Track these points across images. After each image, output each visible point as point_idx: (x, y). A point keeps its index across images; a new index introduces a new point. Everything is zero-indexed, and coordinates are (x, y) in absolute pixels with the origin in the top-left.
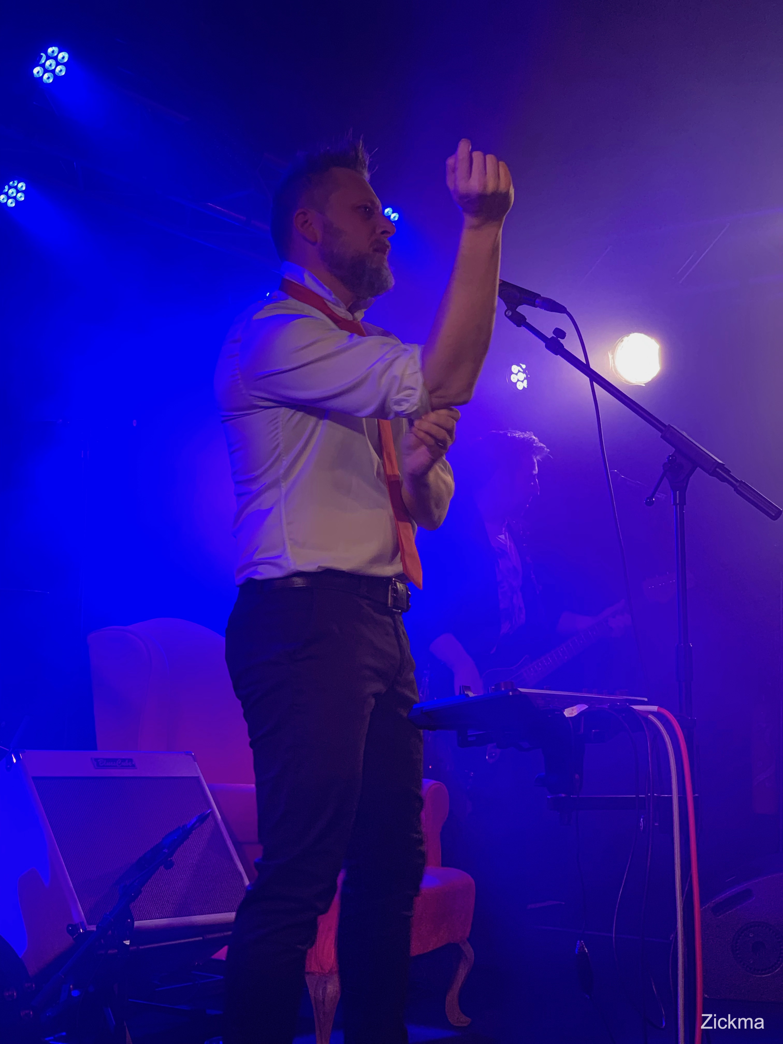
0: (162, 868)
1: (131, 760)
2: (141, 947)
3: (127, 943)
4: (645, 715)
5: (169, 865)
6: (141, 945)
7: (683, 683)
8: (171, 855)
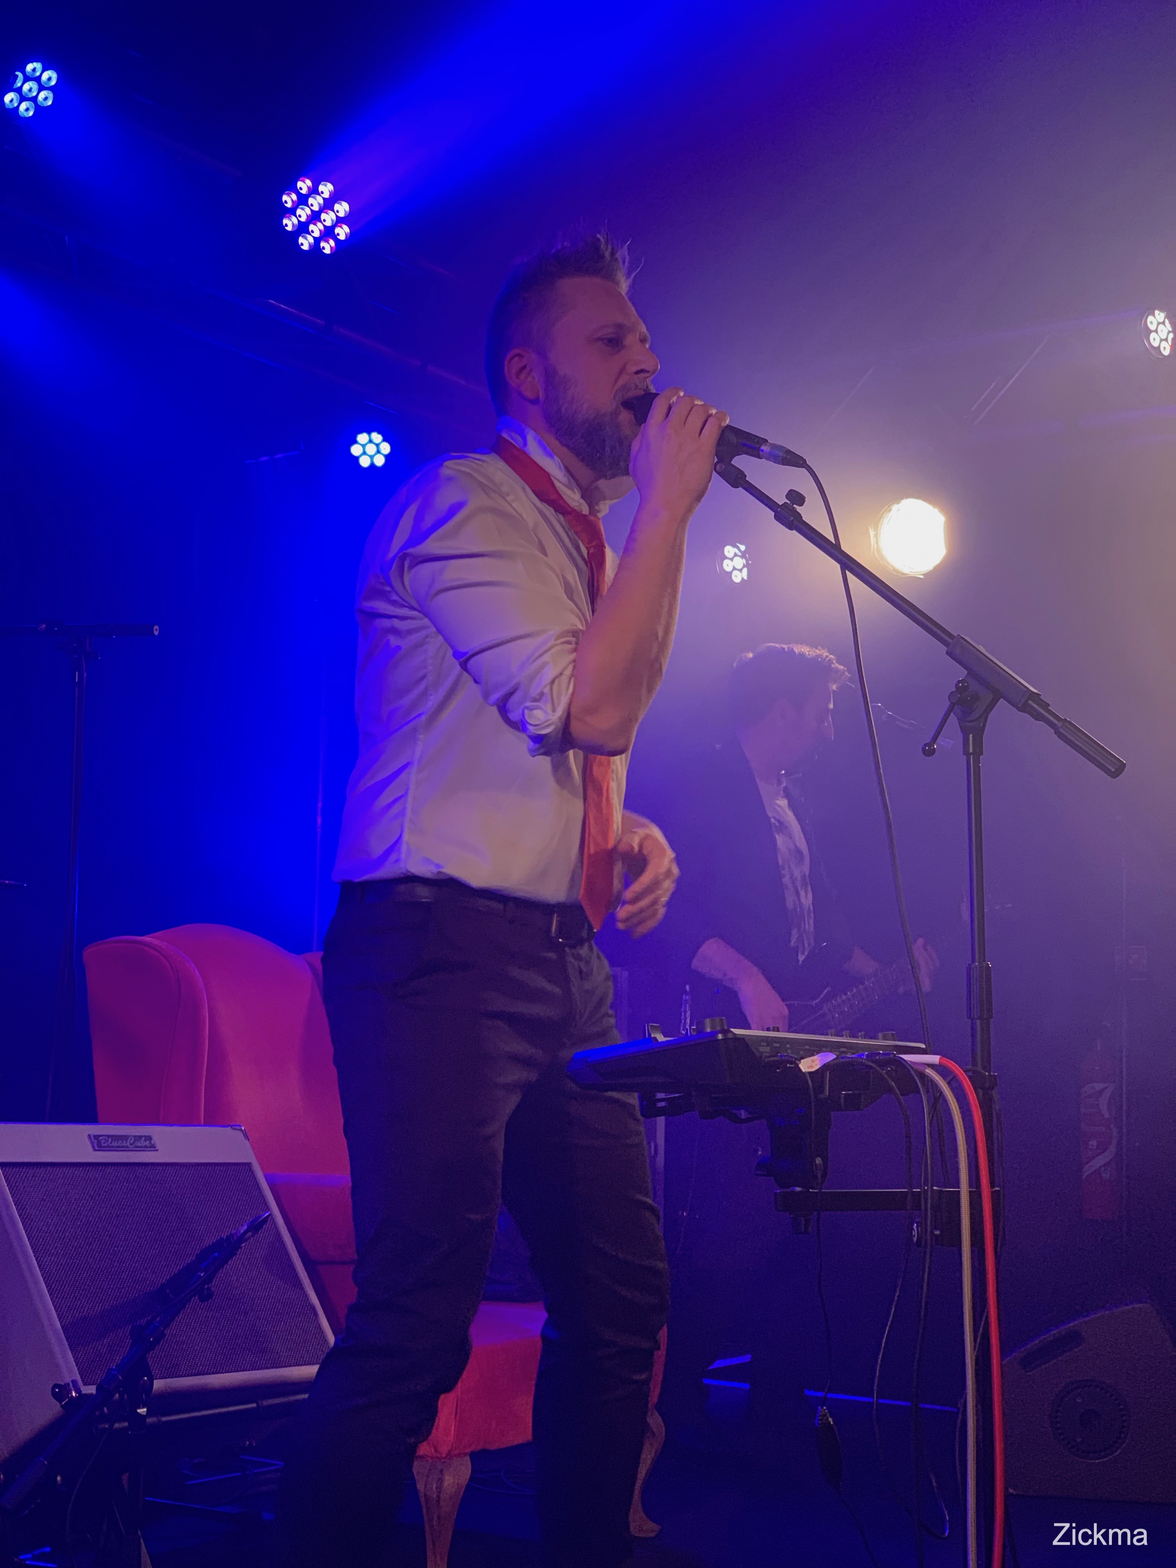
0: (196, 1299)
1: (149, 1138)
2: (164, 1419)
3: (142, 1411)
4: (920, 1068)
5: (206, 1296)
6: (164, 1416)
7: (978, 1022)
8: (209, 1279)
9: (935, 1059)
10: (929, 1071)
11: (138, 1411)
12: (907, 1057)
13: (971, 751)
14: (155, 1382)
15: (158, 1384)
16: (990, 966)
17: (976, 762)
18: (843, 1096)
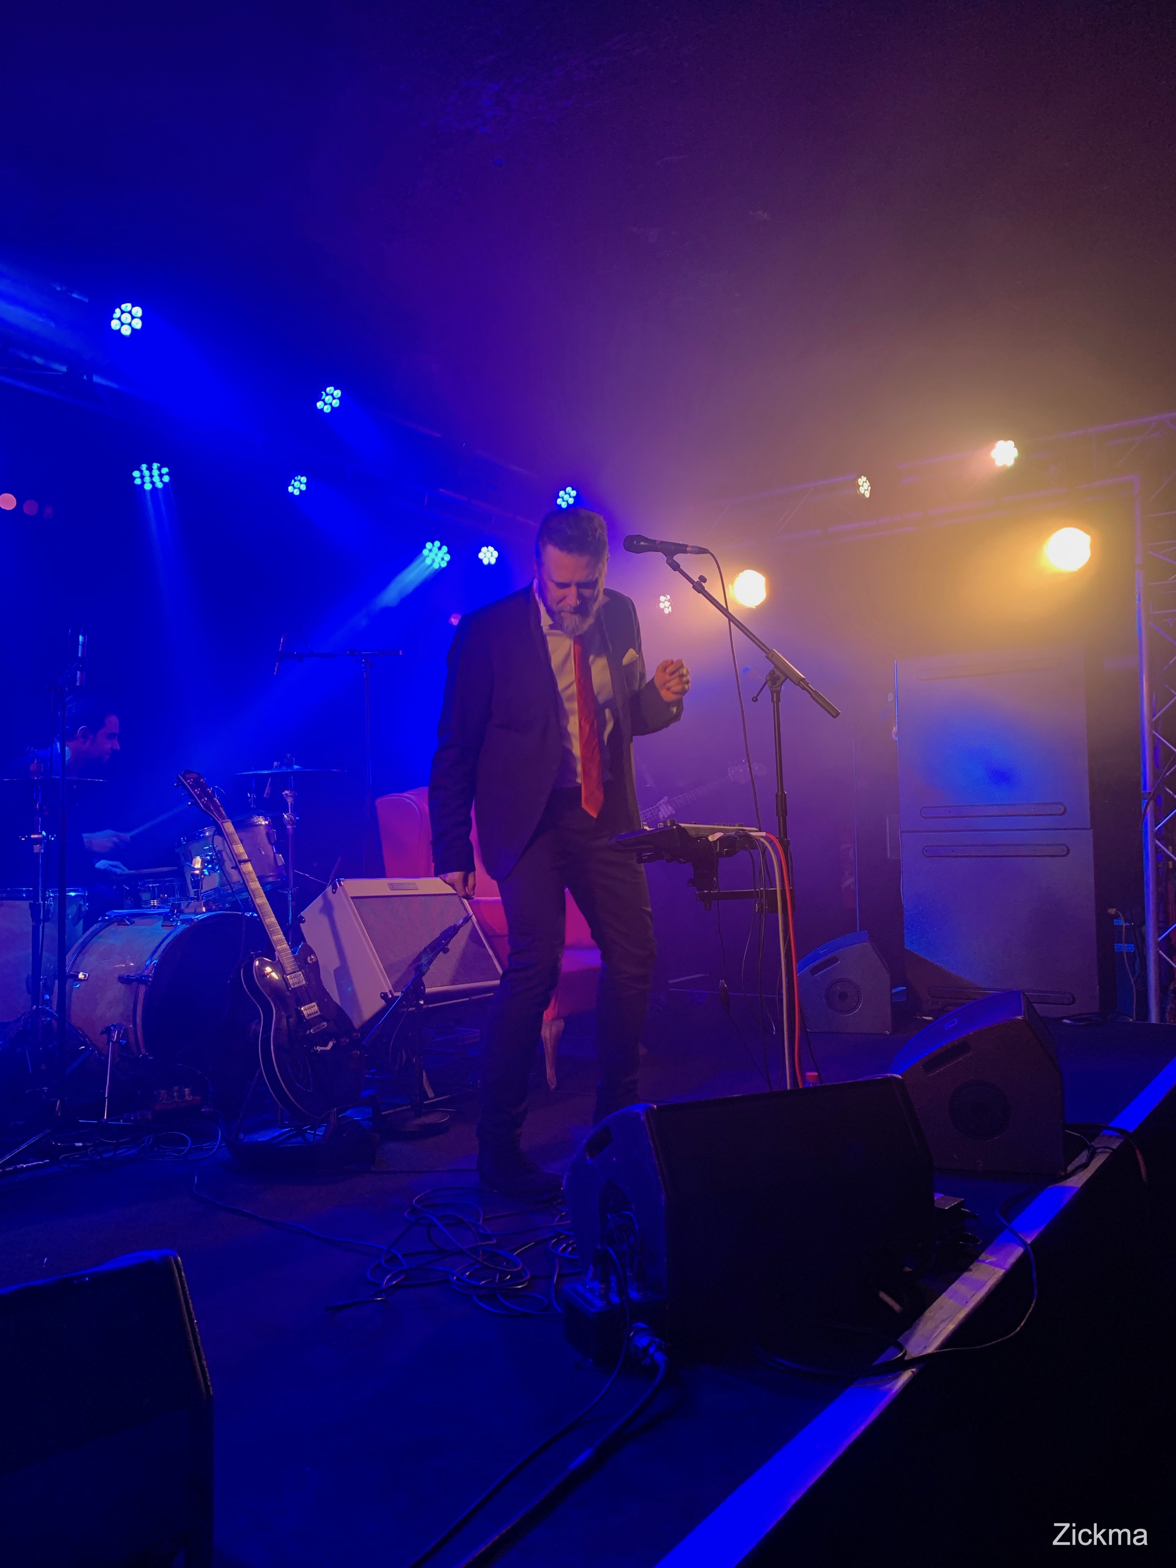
0: (441, 953)
1: (414, 884)
2: (430, 1006)
3: (422, 1002)
4: (758, 838)
5: (446, 951)
6: (430, 1004)
7: (781, 818)
8: (447, 944)
9: (764, 834)
10: (762, 840)
11: (420, 1002)
12: (751, 833)
13: (775, 700)
14: (426, 989)
15: (428, 990)
16: (786, 793)
17: (778, 705)
18: (725, 852)
